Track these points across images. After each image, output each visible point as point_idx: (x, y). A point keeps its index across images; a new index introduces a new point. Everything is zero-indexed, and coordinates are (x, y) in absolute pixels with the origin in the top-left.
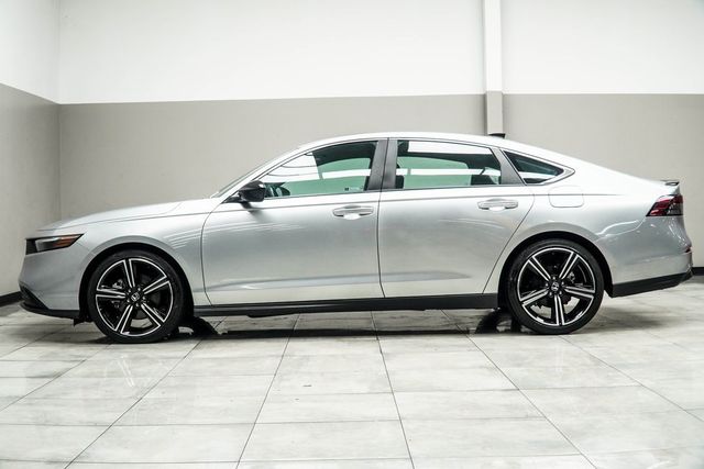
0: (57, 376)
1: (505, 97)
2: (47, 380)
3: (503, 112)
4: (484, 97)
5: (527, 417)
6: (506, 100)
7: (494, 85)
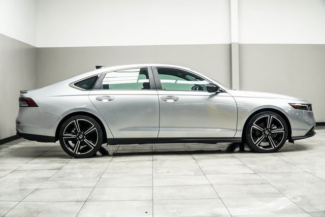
0: (60, 169)
1: (240, 45)
2: (56, 171)
3: (239, 52)
4: (230, 45)
5: (262, 184)
6: (240, 46)
7: (235, 40)
